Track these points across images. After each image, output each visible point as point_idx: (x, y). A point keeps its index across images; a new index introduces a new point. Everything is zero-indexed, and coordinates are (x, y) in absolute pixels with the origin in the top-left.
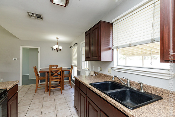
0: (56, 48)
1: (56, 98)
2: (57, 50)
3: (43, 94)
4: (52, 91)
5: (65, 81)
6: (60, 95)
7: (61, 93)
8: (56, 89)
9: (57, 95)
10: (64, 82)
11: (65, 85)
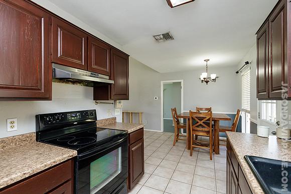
0: (204, 79)
1: (199, 164)
2: (207, 82)
3: (182, 151)
4: (197, 151)
5: (220, 138)
6: (206, 162)
7: (211, 159)
8: (203, 150)
9: (202, 160)
10: (219, 140)
11: (220, 147)
